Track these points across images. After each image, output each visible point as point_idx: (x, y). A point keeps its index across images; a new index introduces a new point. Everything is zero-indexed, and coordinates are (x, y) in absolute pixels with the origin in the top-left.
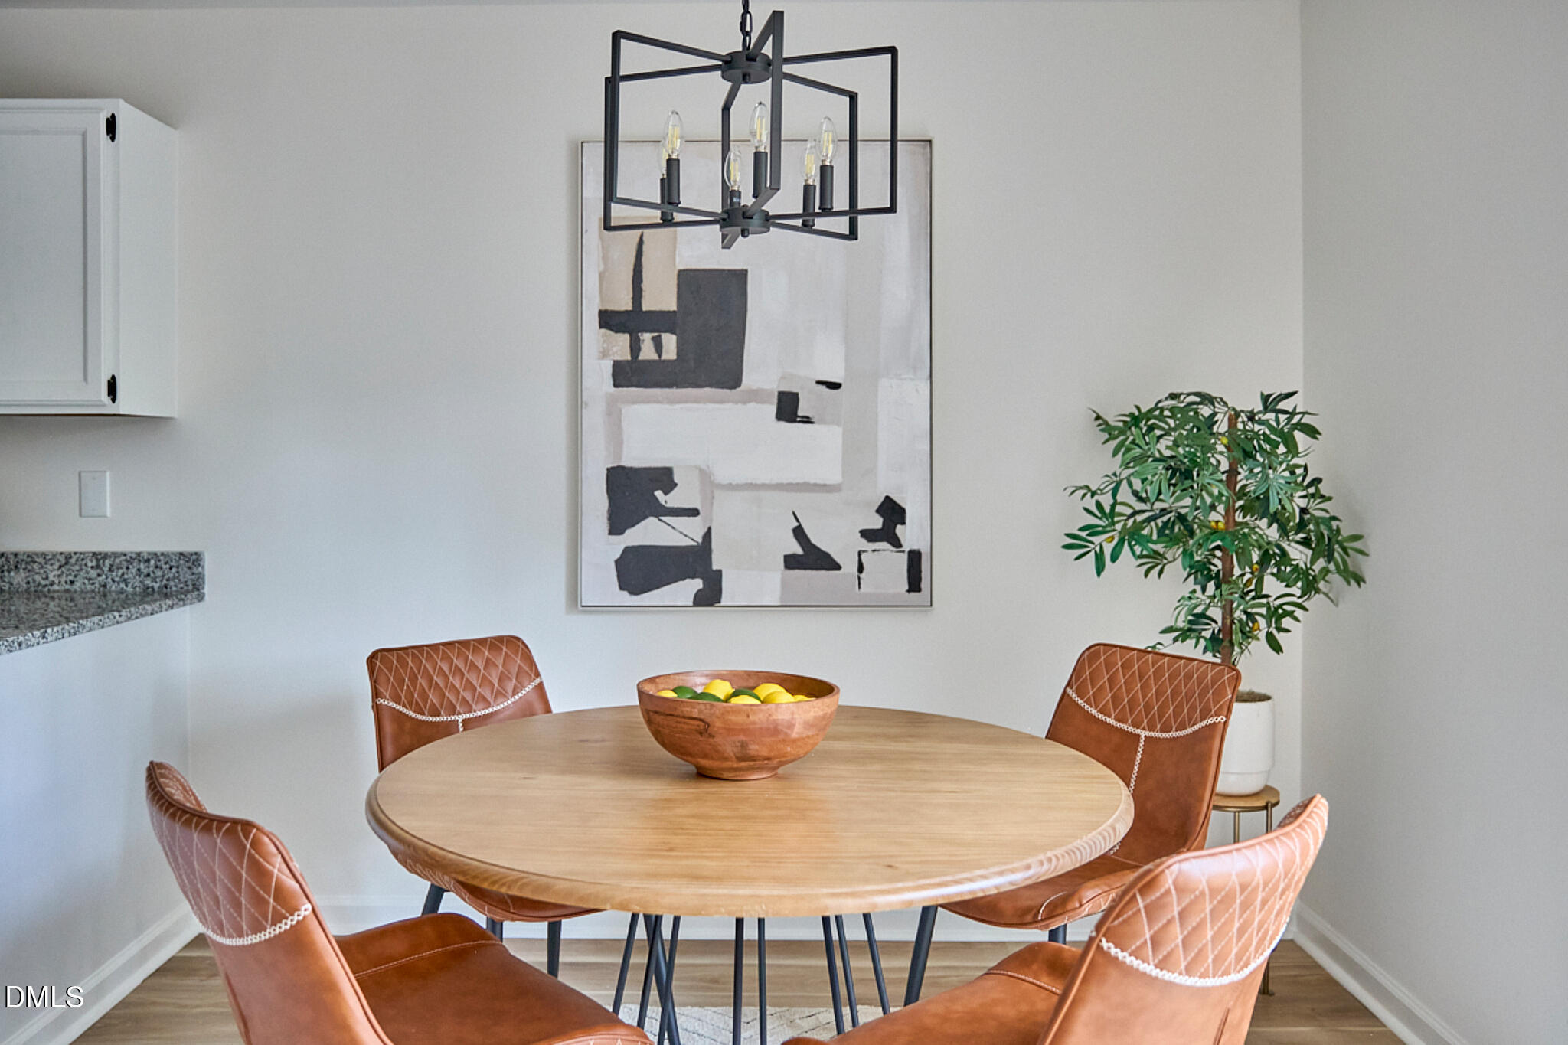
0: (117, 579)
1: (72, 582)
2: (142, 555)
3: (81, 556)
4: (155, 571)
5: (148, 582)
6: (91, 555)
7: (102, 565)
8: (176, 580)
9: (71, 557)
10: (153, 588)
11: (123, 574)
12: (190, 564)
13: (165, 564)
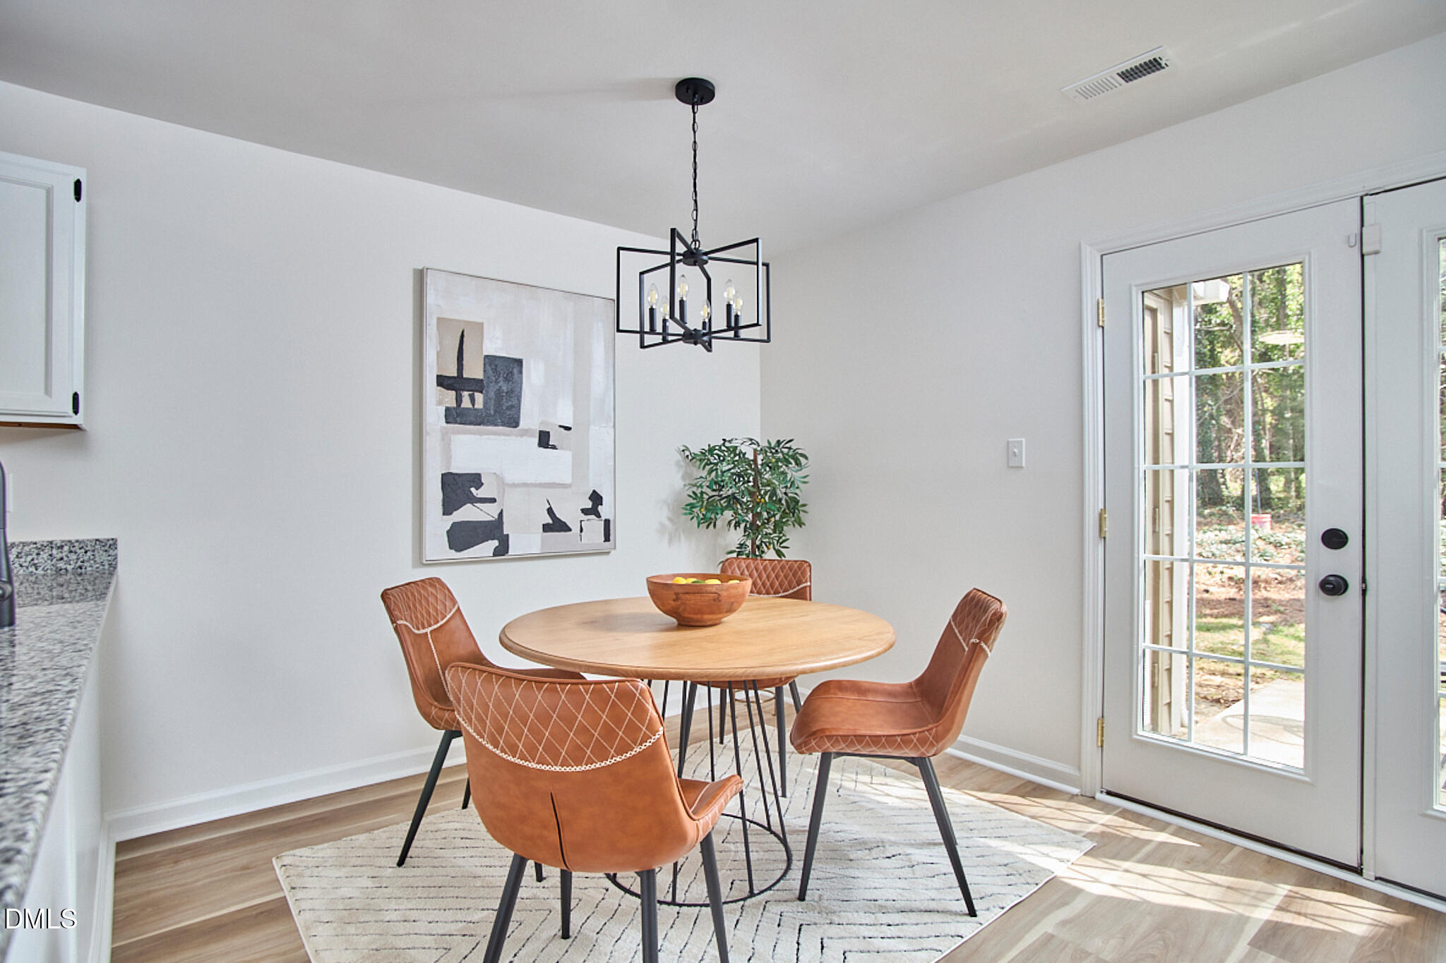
0: (25, 564)
2: (55, 543)
4: (69, 555)
8: (92, 562)
10: (66, 569)
11: (33, 560)
12: (106, 548)
13: (80, 549)
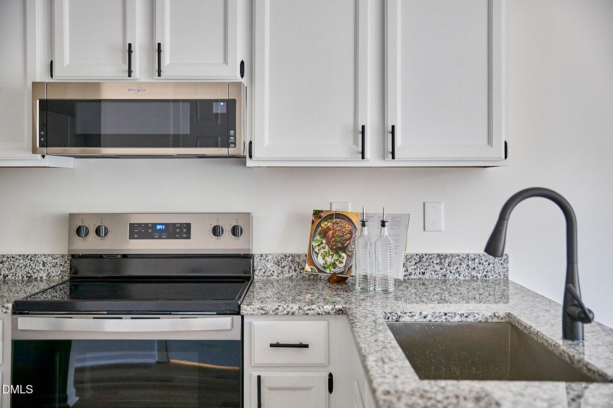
0: (452, 271)
1: (423, 273)
2: (470, 256)
3: (430, 256)
4: (479, 266)
5: (474, 273)
6: (437, 255)
7: (443, 263)
8: (493, 272)
9: (423, 257)
10: (477, 277)
11: (457, 268)
12: (502, 262)
13: (486, 261)
